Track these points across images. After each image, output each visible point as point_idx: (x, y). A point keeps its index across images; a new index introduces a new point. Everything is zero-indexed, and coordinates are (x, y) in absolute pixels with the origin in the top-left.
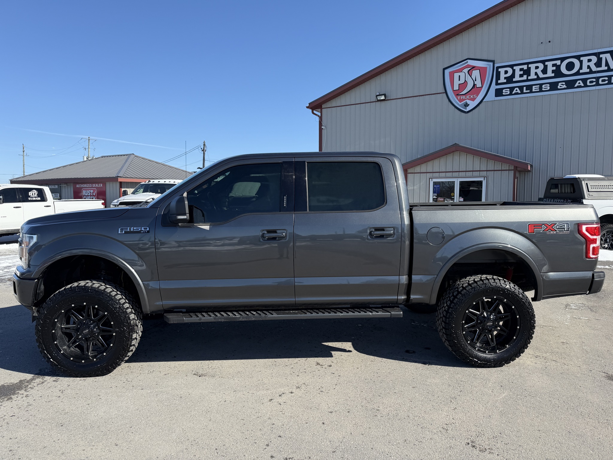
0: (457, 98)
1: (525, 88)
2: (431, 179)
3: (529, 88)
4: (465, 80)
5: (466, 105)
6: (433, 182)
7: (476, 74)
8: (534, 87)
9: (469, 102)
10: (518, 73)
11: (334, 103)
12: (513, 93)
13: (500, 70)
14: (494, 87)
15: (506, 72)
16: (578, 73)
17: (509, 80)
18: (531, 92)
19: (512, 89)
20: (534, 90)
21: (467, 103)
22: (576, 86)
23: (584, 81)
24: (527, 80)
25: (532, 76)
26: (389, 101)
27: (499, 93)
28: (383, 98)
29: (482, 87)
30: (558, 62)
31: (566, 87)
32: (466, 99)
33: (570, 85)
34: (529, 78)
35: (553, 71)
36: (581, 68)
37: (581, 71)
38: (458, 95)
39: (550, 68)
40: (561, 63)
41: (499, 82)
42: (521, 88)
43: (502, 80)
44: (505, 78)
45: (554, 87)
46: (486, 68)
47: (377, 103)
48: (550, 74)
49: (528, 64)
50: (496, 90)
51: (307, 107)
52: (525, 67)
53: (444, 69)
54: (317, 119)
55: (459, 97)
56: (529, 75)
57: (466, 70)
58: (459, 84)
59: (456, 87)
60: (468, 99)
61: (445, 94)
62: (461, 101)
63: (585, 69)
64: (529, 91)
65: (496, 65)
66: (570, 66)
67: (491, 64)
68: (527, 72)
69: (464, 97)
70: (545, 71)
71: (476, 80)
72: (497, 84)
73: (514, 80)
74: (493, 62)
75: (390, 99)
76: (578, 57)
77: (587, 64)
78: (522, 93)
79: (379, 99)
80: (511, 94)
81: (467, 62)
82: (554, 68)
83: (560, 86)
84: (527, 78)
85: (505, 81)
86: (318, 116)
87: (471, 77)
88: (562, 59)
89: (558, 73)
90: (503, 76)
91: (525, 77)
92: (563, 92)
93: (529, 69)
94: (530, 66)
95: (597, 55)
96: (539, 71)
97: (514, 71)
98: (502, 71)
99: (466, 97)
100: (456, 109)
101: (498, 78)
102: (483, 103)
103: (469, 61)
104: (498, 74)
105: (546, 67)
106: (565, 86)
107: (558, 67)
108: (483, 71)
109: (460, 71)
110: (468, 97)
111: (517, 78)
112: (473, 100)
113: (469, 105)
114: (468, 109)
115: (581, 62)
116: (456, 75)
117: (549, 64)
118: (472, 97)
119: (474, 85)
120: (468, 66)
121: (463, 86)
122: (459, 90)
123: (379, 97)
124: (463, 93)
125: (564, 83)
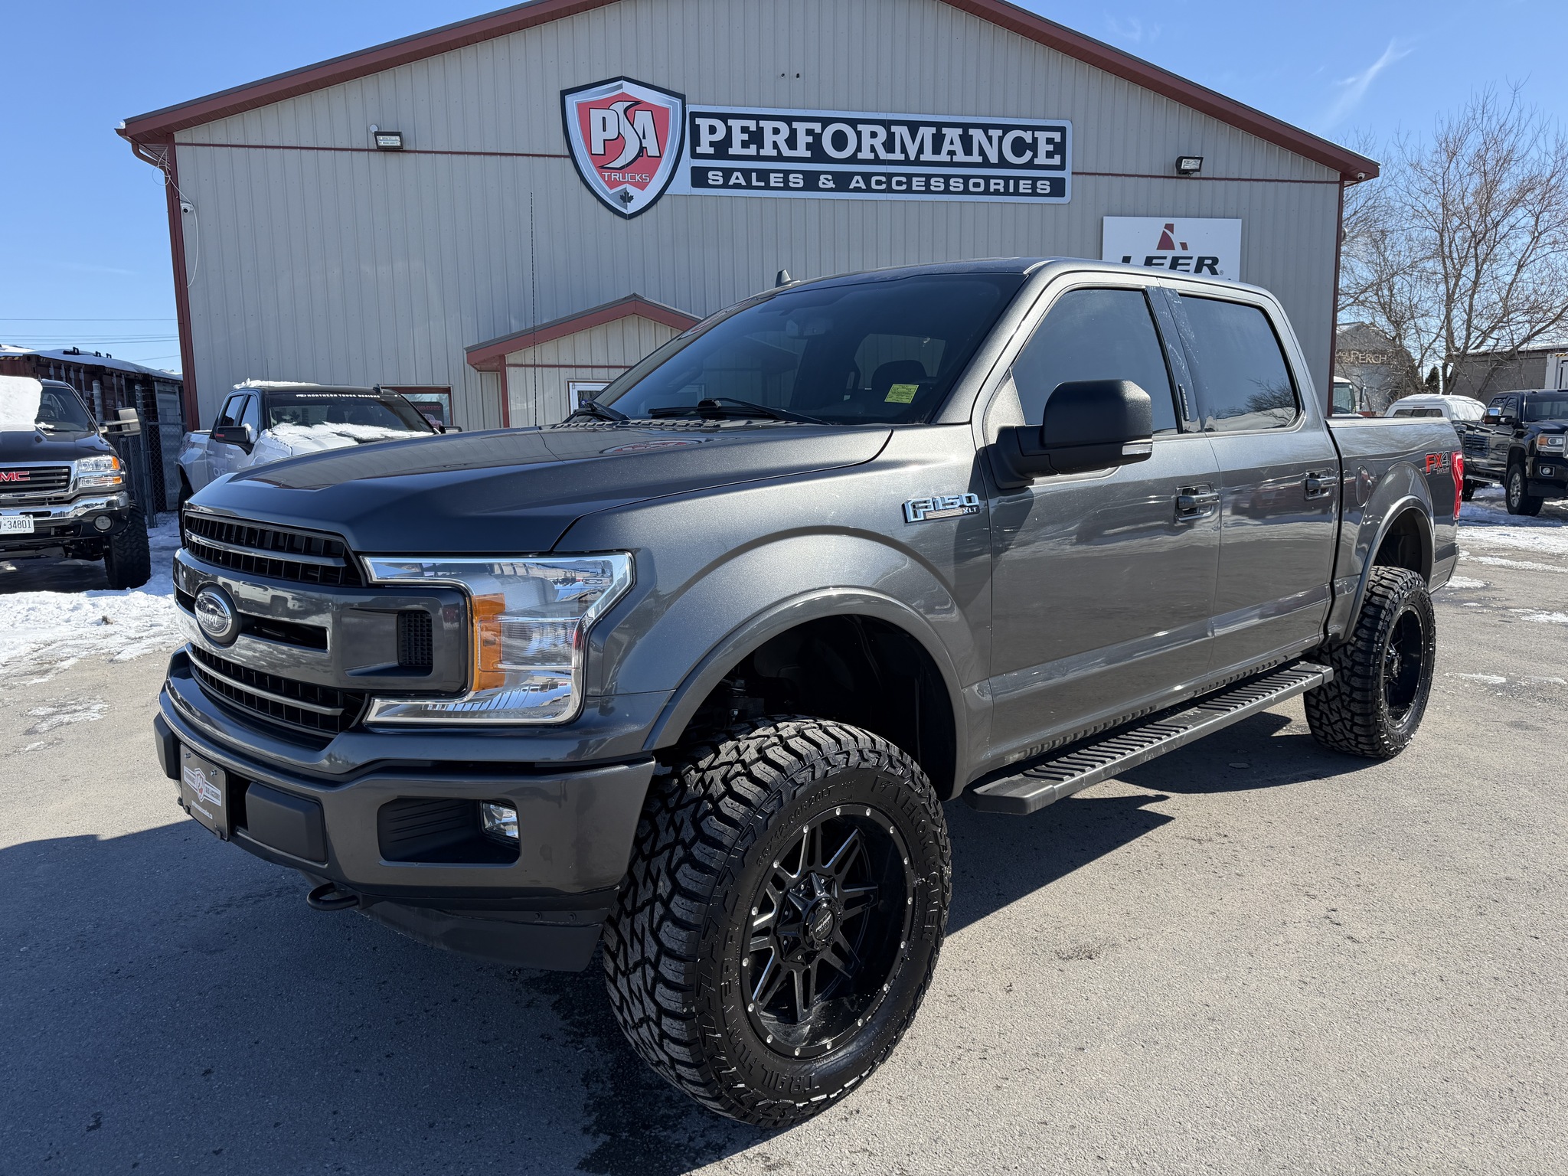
0: (603, 177)
1: (754, 175)
2: (571, 384)
3: (764, 175)
4: (619, 133)
5: (626, 198)
6: (578, 390)
7: (643, 119)
8: (772, 175)
9: (632, 190)
10: (738, 137)
11: (217, 131)
12: (731, 183)
13: (698, 121)
14: (687, 163)
15: (713, 130)
16: (853, 159)
17: (721, 149)
18: (767, 187)
19: (727, 173)
20: (772, 184)
21: (626, 193)
22: (851, 187)
23: (866, 177)
24: (758, 158)
25: (768, 150)
26: (413, 155)
27: (699, 178)
28: (395, 141)
29: (660, 157)
30: (817, 127)
31: (834, 186)
32: (625, 182)
33: (842, 182)
34: (762, 153)
35: (809, 146)
36: (859, 149)
37: (860, 156)
38: (602, 167)
39: (803, 140)
40: (823, 130)
41: (699, 150)
42: (746, 173)
43: (705, 148)
44: (712, 144)
45: (811, 182)
46: (667, 110)
47: (371, 153)
48: (802, 151)
49: (758, 118)
50: (694, 169)
51: (120, 132)
52: (752, 125)
53: (564, 93)
55: (606, 174)
56: (761, 146)
57: (619, 107)
58: (604, 140)
59: (598, 148)
60: (628, 182)
61: (569, 161)
62: (612, 184)
63: (866, 154)
64: (762, 184)
65: (690, 108)
66: (840, 140)
67: (679, 102)
68: (756, 137)
69: (617, 176)
70: (792, 142)
71: (644, 137)
72: (694, 155)
73: (731, 151)
74: (682, 97)
75: (413, 149)
76: (853, 123)
77: (872, 141)
78: (749, 186)
79: (382, 144)
80: (725, 185)
81: (620, 87)
82: (810, 139)
83: (824, 183)
84: (758, 152)
85: (711, 151)
86: (163, 168)
87: (632, 126)
88: (826, 122)
89: (817, 153)
90: (705, 138)
91: (752, 150)
92: (827, 197)
93: (760, 130)
94: (762, 123)
95: (887, 124)
96: (781, 140)
97: (729, 129)
98: (704, 124)
99: (624, 178)
100: (600, 204)
101: (696, 141)
102: (664, 198)
103: (625, 83)
104: (695, 131)
105: (793, 133)
106: (831, 185)
107: (818, 138)
108: (660, 117)
109: (606, 105)
110: (628, 176)
111: (736, 149)
112: (642, 186)
113: (631, 198)
114: (632, 208)
115: (859, 134)
116: (596, 115)
117: (801, 127)
118: (637, 178)
119: (642, 149)
120: (623, 97)
121: (615, 145)
122: (604, 155)
123: (381, 138)
124: (617, 164)
125: (830, 177)
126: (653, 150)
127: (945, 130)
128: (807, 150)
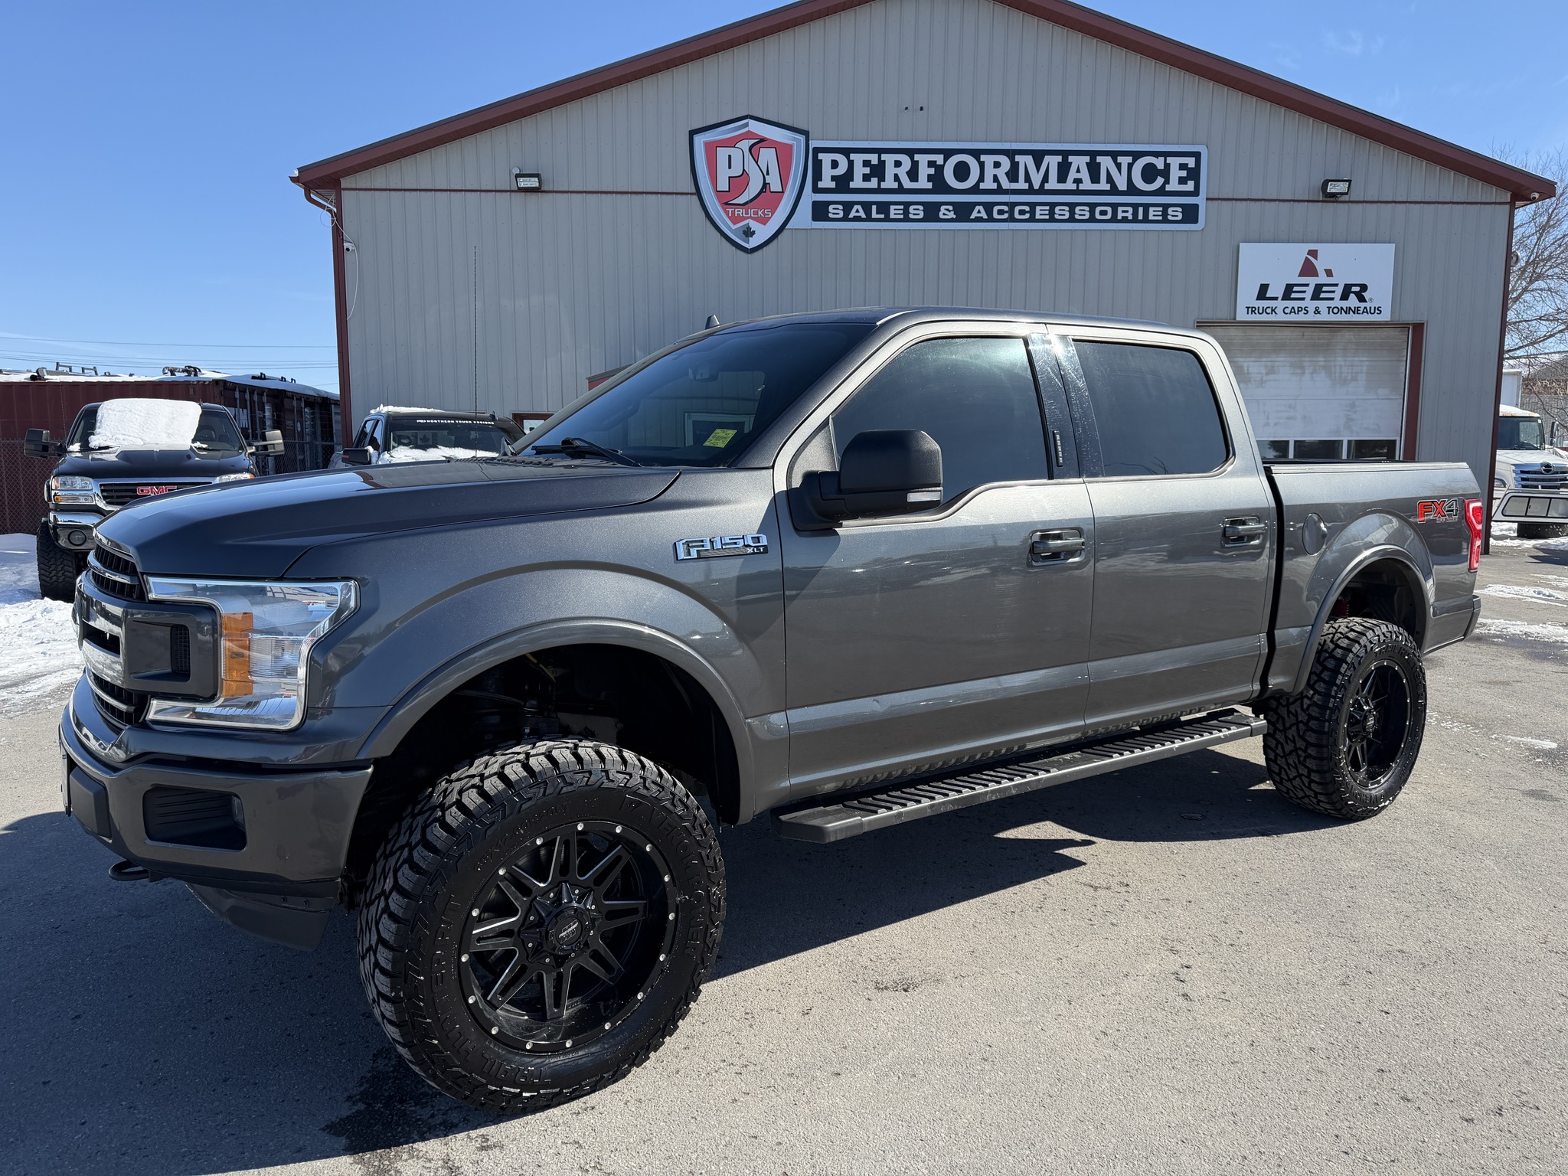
0: (727, 213)
1: (874, 208)
2: (686, 414)
3: (884, 208)
4: (744, 170)
5: (748, 233)
6: (693, 422)
7: (768, 156)
8: (892, 207)
9: (754, 225)
10: (860, 171)
11: (379, 177)
12: (851, 216)
13: (821, 156)
14: (809, 197)
15: (835, 164)
16: (975, 190)
17: (843, 183)
18: (887, 219)
19: (848, 206)
20: (892, 216)
21: (749, 228)
22: (972, 217)
23: (988, 207)
24: (879, 191)
25: (889, 183)
26: (550, 195)
27: (820, 212)
28: (533, 183)
29: (783, 192)
30: (939, 159)
31: (954, 217)
32: (748, 218)
33: (963, 212)
34: (883, 185)
35: (930, 178)
36: (981, 179)
37: (982, 186)
38: (727, 204)
39: (924, 171)
40: (945, 162)
41: (821, 185)
42: (866, 206)
43: (826, 182)
44: (833, 178)
45: (931, 213)
46: (791, 146)
47: (513, 194)
48: (923, 183)
49: (879, 151)
50: (815, 204)
51: (294, 180)
52: (874, 159)
53: (692, 133)
54: (327, 218)
55: (730, 210)
56: (882, 179)
57: (745, 145)
58: (729, 177)
59: (723, 185)
60: (751, 217)
61: (695, 198)
62: (735, 220)
63: (988, 184)
64: (882, 216)
65: (813, 144)
66: (962, 171)
67: (802, 138)
68: (878, 171)
69: (740, 212)
70: (913, 175)
71: (768, 174)
72: (816, 190)
73: (852, 185)
74: (806, 133)
75: (551, 189)
76: (976, 154)
77: (995, 170)
78: (869, 219)
79: (522, 185)
80: (845, 219)
81: (747, 125)
82: (932, 171)
83: (944, 214)
84: (879, 185)
85: (833, 185)
86: (330, 211)
87: (757, 163)
88: (948, 153)
89: (938, 183)
90: (827, 172)
91: (873, 183)
92: (947, 227)
93: (882, 163)
94: (884, 157)
95: (1011, 154)
96: (902, 172)
97: (851, 163)
98: (826, 159)
99: (747, 213)
100: (724, 240)
101: (818, 176)
102: (785, 232)
103: (751, 122)
104: (818, 165)
105: (915, 165)
106: (952, 215)
107: (940, 169)
108: (783, 153)
109: (731, 143)
110: (751, 212)
111: (857, 182)
112: (764, 221)
113: (754, 232)
114: (754, 242)
115: (982, 165)
116: (722, 153)
117: (923, 159)
118: (760, 213)
119: (765, 185)
120: (749, 135)
121: (740, 181)
122: (729, 191)
123: (522, 179)
124: (741, 200)
125: (951, 208)
126: (776, 186)
127: (1071, 159)
128: (928, 181)
